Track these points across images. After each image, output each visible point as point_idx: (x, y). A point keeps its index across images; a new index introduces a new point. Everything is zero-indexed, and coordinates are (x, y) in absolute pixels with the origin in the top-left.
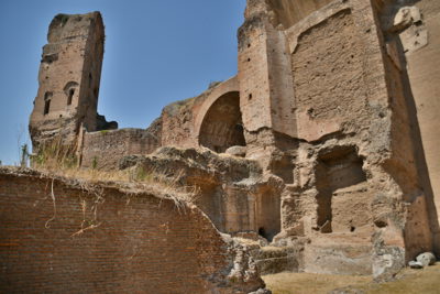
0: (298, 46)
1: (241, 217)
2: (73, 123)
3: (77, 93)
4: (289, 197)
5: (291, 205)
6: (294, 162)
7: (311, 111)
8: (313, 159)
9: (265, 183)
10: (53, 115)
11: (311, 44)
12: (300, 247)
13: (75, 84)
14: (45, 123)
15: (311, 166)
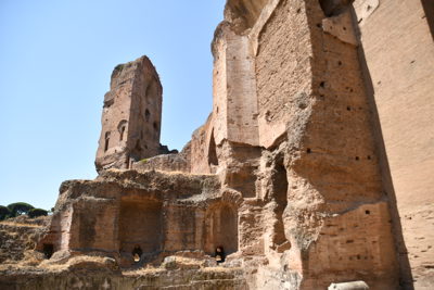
0: (259, 46)
1: (185, 235)
2: (124, 156)
3: (126, 129)
4: (247, 212)
5: (251, 220)
6: (256, 173)
7: (268, 114)
8: (272, 167)
9: (219, 199)
10: (111, 151)
11: (267, 41)
12: (253, 268)
13: (125, 121)
14: (105, 158)
15: (269, 176)
